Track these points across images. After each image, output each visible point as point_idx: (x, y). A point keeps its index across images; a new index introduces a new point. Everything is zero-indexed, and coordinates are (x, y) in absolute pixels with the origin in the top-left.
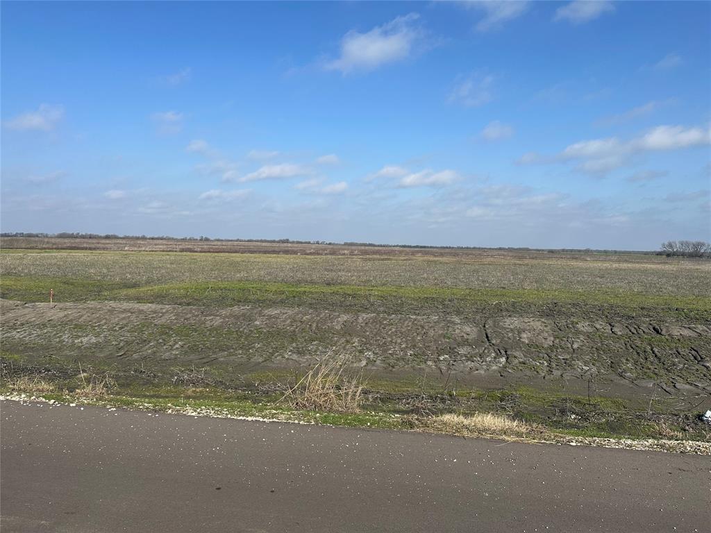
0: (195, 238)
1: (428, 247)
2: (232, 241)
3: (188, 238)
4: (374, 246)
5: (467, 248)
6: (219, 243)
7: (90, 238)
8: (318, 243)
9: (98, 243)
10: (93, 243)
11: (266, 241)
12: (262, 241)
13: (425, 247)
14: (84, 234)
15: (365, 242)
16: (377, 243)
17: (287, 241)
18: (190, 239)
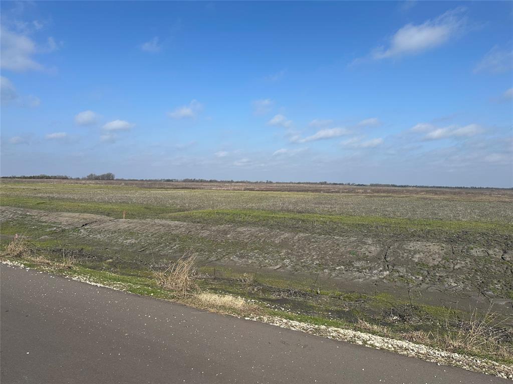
0: (263, 181)
1: (444, 187)
2: (287, 183)
3: (259, 181)
4: (396, 186)
5: (481, 188)
6: (278, 185)
7: (201, 182)
8: (349, 184)
9: (202, 185)
10: (198, 185)
11: (309, 183)
12: (307, 183)
13: (440, 187)
14: (198, 179)
15: (388, 184)
16: (398, 185)
17: (325, 183)
18: (260, 182)
